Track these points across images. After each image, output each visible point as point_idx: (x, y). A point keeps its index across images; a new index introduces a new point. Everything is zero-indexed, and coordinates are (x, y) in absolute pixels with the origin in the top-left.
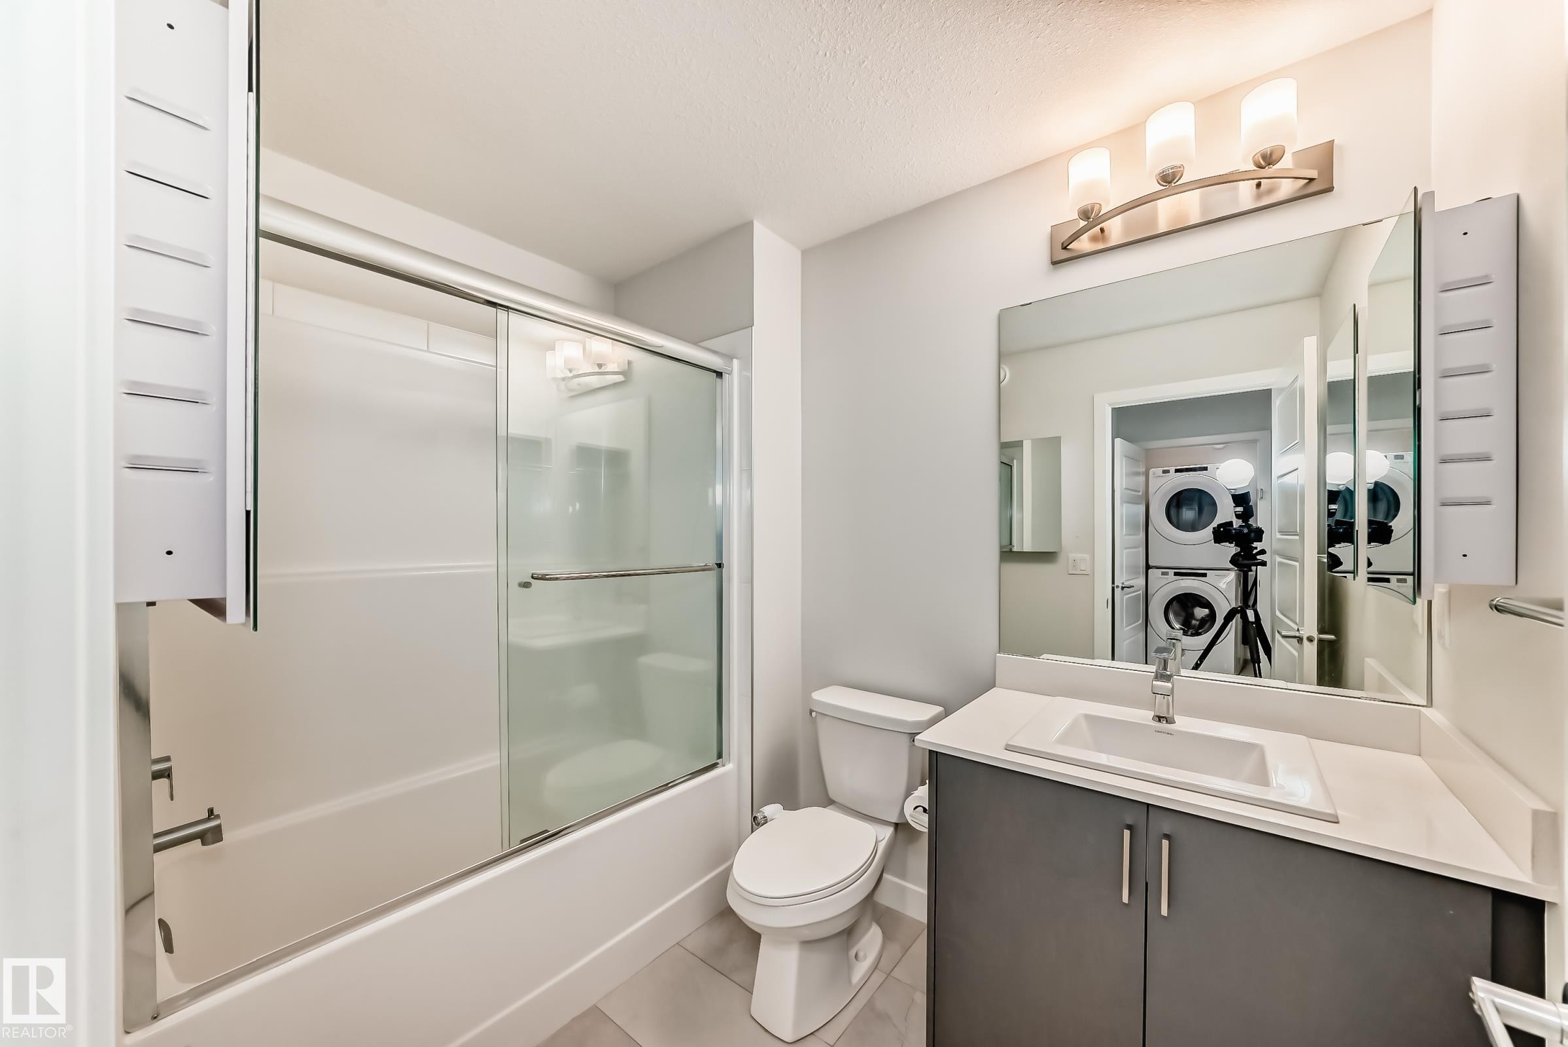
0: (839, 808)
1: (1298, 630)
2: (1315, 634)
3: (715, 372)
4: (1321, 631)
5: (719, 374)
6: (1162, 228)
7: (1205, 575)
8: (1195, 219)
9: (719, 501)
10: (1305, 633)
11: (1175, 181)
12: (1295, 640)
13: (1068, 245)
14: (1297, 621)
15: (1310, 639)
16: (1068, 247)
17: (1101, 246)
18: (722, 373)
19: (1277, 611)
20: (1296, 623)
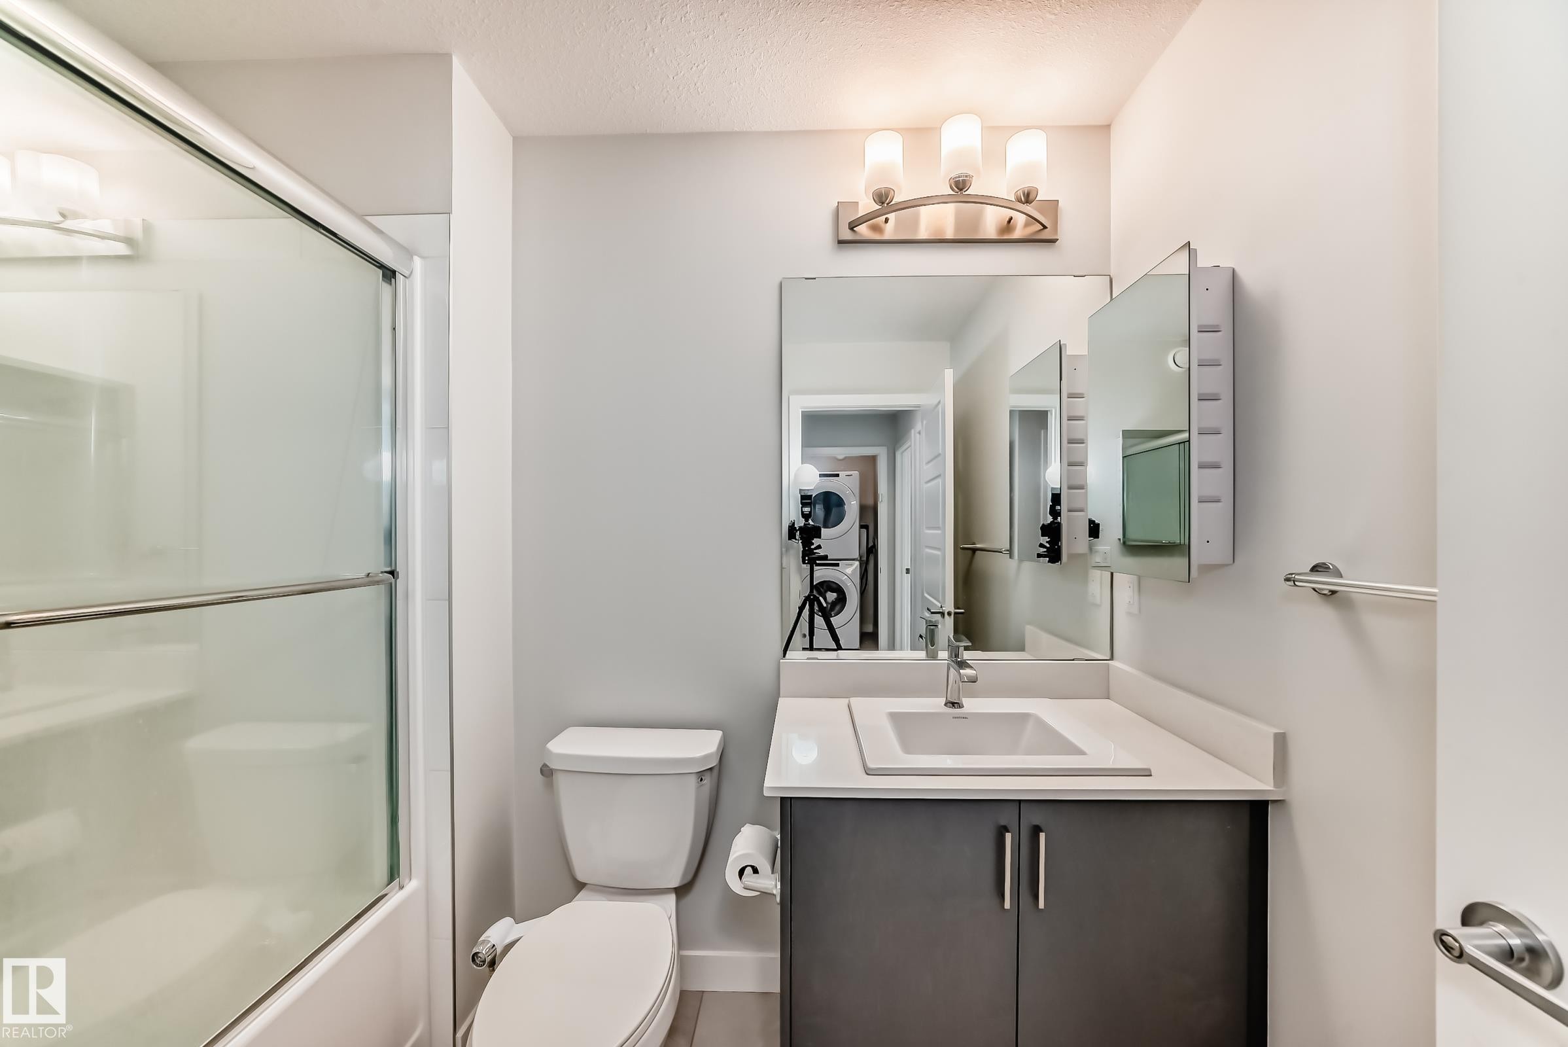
0: (592, 890)
1: (941, 607)
2: (952, 610)
3: (381, 266)
4: (956, 607)
5: (389, 274)
6: (923, 234)
7: (837, 565)
8: (950, 235)
9: (386, 476)
10: (946, 610)
11: (965, 190)
12: (939, 615)
13: (855, 227)
14: (940, 599)
15: (949, 614)
16: (855, 229)
17: (877, 237)
18: (394, 272)
19: (925, 592)
20: (938, 601)
